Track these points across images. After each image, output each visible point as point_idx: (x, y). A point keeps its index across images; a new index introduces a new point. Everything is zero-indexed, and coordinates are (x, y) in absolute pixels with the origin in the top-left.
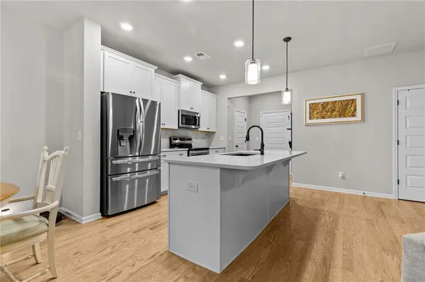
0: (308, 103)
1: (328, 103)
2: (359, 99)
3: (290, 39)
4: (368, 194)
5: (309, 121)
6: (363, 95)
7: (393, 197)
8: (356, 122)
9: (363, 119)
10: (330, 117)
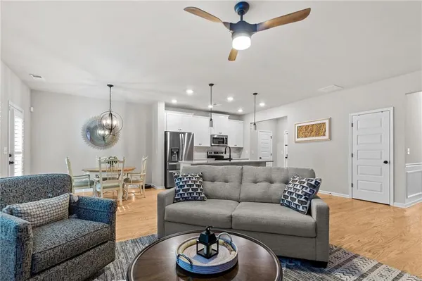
0: (297, 126)
1: (308, 126)
2: (327, 122)
3: (256, 94)
4: (334, 194)
5: (297, 140)
6: (330, 120)
7: (348, 196)
8: (326, 140)
9: (330, 138)
10: (310, 136)
